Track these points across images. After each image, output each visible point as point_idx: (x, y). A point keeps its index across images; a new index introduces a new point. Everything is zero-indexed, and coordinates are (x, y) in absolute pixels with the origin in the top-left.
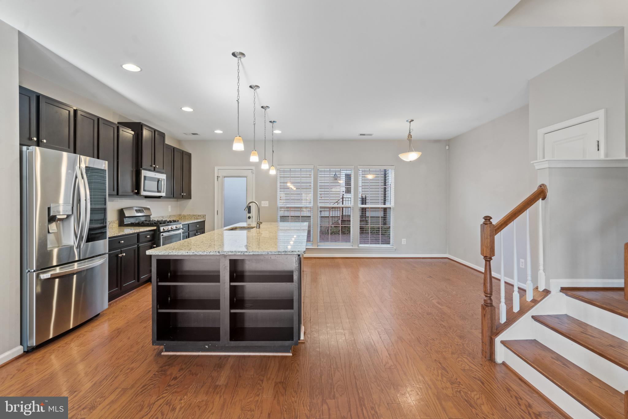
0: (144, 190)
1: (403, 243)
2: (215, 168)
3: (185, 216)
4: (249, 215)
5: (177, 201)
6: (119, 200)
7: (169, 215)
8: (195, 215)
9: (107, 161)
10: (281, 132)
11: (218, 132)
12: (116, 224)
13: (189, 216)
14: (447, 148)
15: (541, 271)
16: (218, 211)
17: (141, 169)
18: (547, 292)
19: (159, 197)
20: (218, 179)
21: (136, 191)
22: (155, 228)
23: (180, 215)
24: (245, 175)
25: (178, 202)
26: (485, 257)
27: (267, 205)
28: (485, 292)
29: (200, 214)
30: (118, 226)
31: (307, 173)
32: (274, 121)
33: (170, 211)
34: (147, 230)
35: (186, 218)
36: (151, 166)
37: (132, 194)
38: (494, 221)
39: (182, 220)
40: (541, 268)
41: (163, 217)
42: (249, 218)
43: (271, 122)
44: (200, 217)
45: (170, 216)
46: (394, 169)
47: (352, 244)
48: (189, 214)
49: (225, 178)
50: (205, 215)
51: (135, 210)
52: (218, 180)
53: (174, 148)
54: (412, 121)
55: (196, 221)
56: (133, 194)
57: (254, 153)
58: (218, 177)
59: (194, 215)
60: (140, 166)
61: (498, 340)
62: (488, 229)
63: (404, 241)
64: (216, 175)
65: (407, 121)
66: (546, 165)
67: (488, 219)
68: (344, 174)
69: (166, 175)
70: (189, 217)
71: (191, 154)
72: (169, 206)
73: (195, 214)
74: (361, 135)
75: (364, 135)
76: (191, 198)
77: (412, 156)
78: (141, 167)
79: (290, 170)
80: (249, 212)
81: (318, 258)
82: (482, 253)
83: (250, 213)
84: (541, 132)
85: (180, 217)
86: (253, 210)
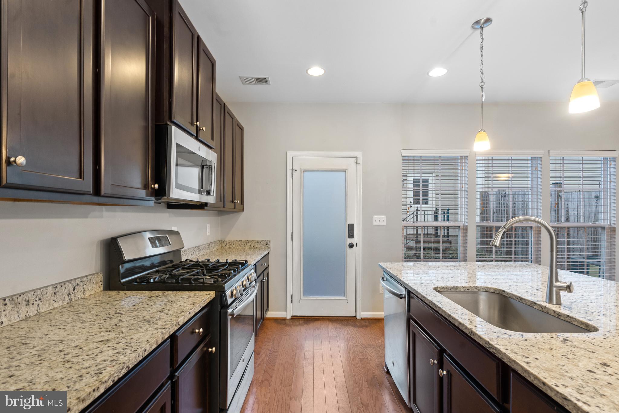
0: (178, 186)
2: (288, 154)
4: (349, 241)
7: (208, 242)
8: (251, 242)
12: (97, 283)
13: (240, 243)
16: (292, 233)
17: (168, 123)
20: (292, 174)
21: (157, 186)
23: (223, 241)
24: (343, 167)
27: (384, 224)
29: (260, 239)
30: (102, 288)
33: (209, 234)
35: (234, 246)
36: (191, 123)
37: (142, 193)
39: (228, 250)
41: (199, 248)
42: (351, 245)
44: (261, 245)
45: (210, 244)
48: (238, 239)
49: (306, 173)
50: (271, 241)
51: (149, 239)
52: (292, 177)
53: (224, 105)
56: (147, 195)
58: (292, 170)
59: (248, 242)
60: (166, 115)
64: (289, 167)
68: (412, 179)
70: (240, 245)
71: (243, 128)
72: (208, 225)
73: (251, 239)
76: (243, 211)
78: (170, 120)
80: (351, 236)
83: (353, 237)
85: (223, 245)
86: (358, 231)
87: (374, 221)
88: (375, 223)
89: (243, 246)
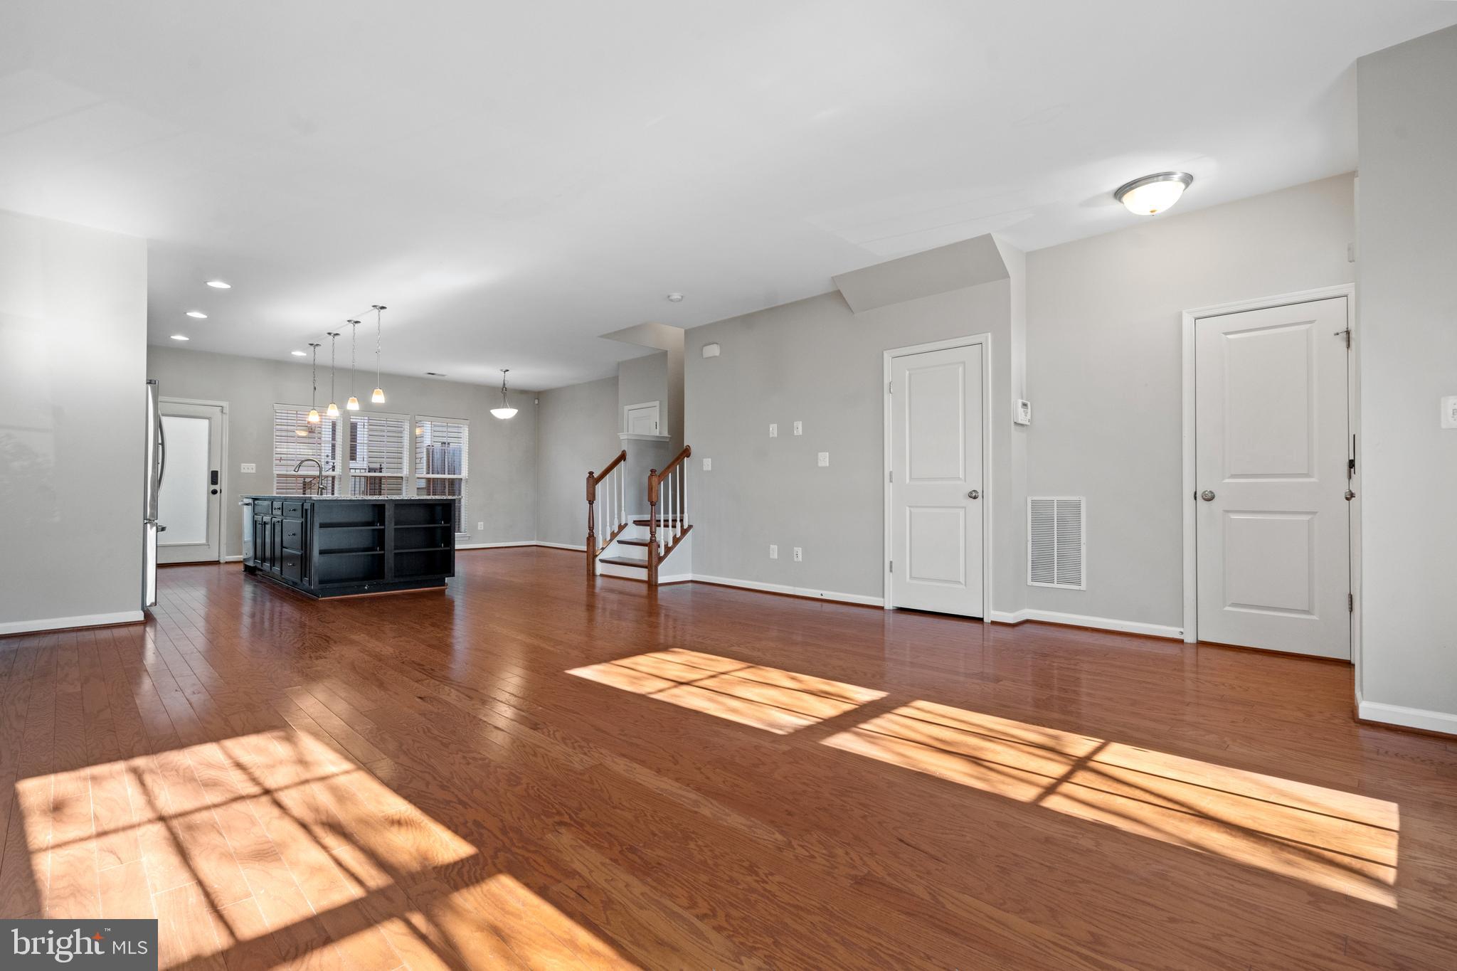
1: (479, 528)
4: (213, 487)
11: (179, 338)
14: (536, 402)
15: (623, 511)
18: (626, 525)
24: (207, 415)
26: (590, 501)
28: (589, 527)
38: (596, 475)
40: (623, 509)
42: (214, 492)
46: (469, 425)
54: (508, 371)
57: (354, 400)
61: (597, 559)
62: (591, 480)
63: (481, 526)
65: (502, 370)
66: (626, 437)
67: (591, 473)
74: (430, 374)
75: (433, 374)
77: (506, 413)
79: (297, 414)
80: (215, 482)
82: (587, 499)
83: (217, 484)
84: (627, 408)
86: (223, 478)
88: (243, 471)
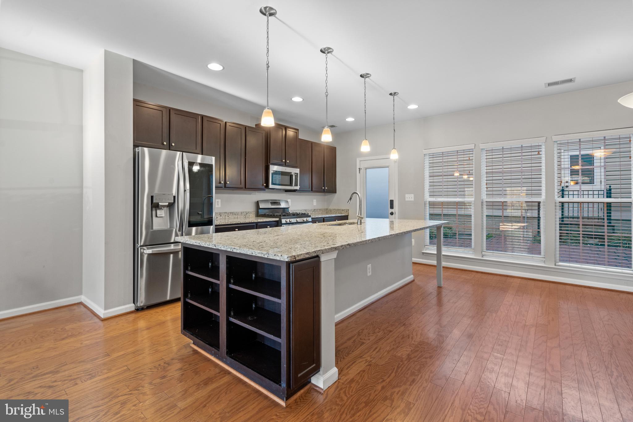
0: (273, 184)
2: (357, 160)
3: (331, 211)
4: (391, 211)
5: (325, 195)
6: (257, 194)
7: (313, 208)
9: (214, 156)
10: (417, 107)
11: (350, 119)
12: (253, 214)
13: (335, 210)
19: (295, 191)
20: (360, 171)
21: (265, 185)
22: (277, 219)
23: (327, 209)
24: (387, 165)
25: (326, 197)
27: (413, 199)
29: (344, 209)
31: (465, 156)
32: (395, 93)
33: (316, 204)
34: (267, 221)
35: (332, 212)
36: (282, 161)
41: (306, 210)
42: (392, 214)
43: (391, 94)
44: (344, 212)
45: (315, 210)
47: (544, 259)
48: (334, 208)
49: (367, 170)
50: (348, 210)
51: (270, 202)
52: (360, 173)
53: (312, 143)
55: (340, 215)
56: (262, 188)
58: (360, 169)
59: (338, 210)
64: (358, 167)
69: (299, 169)
71: (335, 148)
72: (314, 200)
73: (340, 209)
74: (550, 85)
76: (335, 192)
78: (270, 163)
79: (443, 154)
80: (392, 207)
81: (482, 273)
85: (327, 212)
86: (396, 204)
87: (406, 198)
88: (406, 200)
89: (336, 212)
